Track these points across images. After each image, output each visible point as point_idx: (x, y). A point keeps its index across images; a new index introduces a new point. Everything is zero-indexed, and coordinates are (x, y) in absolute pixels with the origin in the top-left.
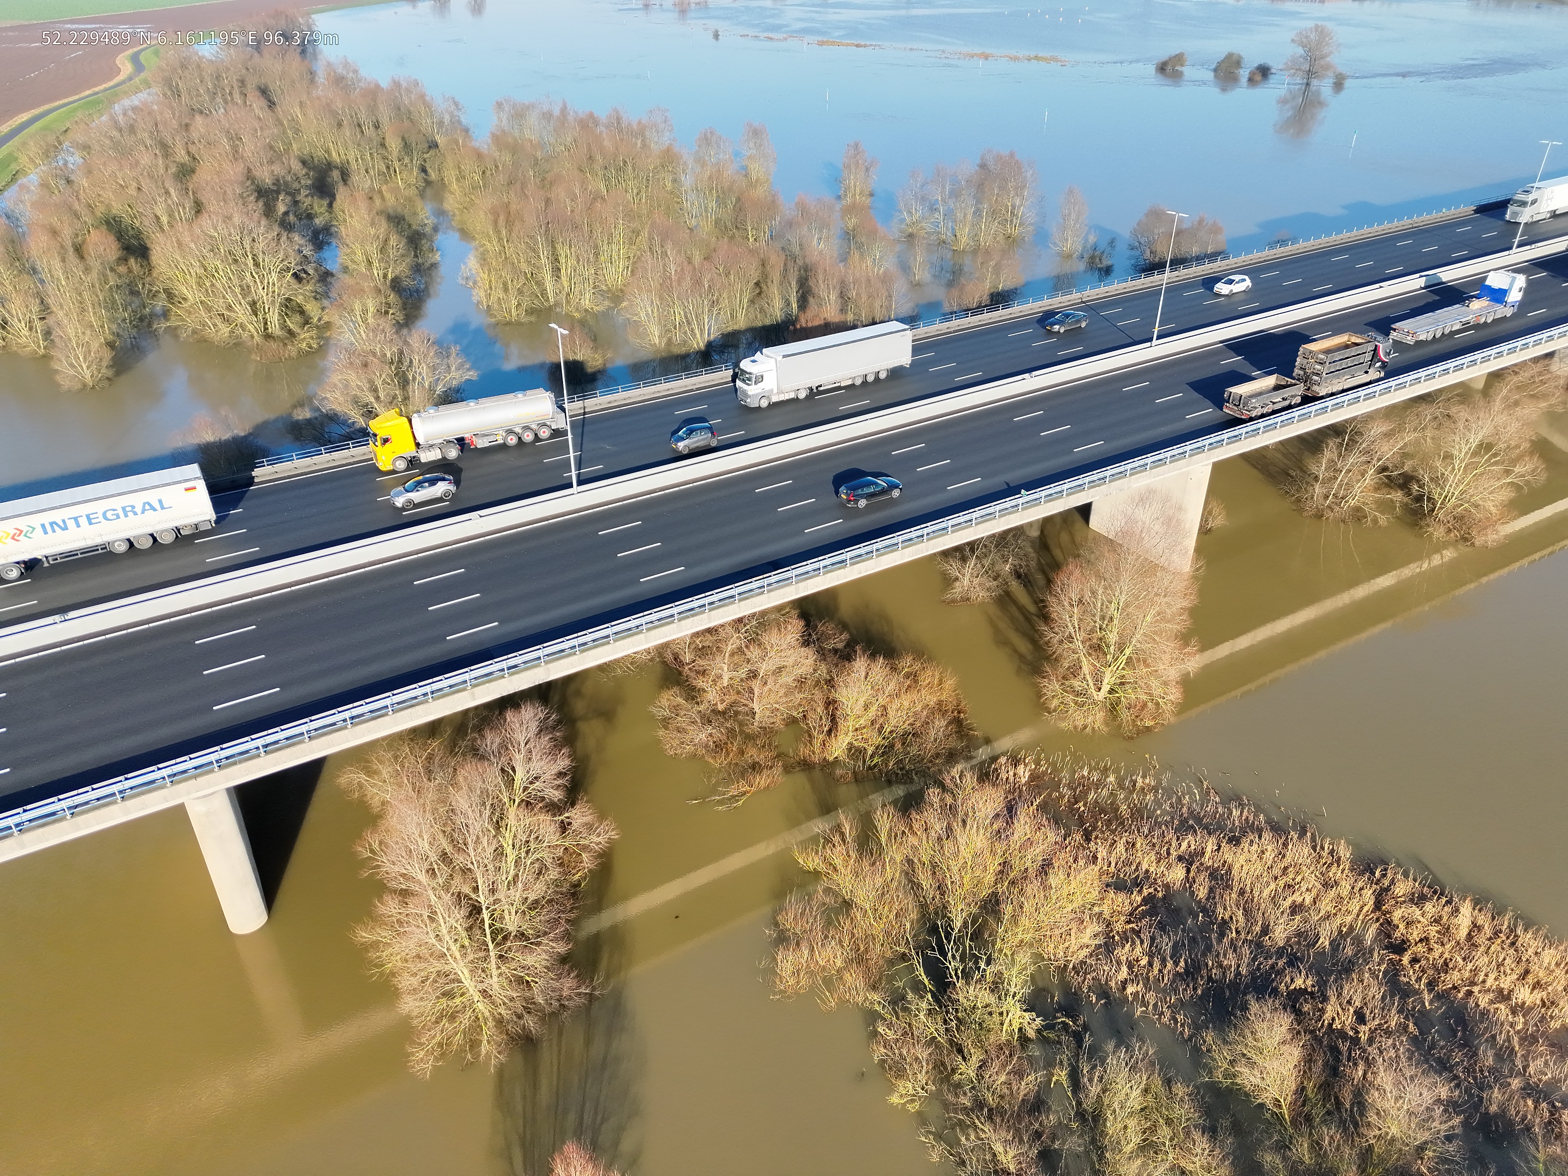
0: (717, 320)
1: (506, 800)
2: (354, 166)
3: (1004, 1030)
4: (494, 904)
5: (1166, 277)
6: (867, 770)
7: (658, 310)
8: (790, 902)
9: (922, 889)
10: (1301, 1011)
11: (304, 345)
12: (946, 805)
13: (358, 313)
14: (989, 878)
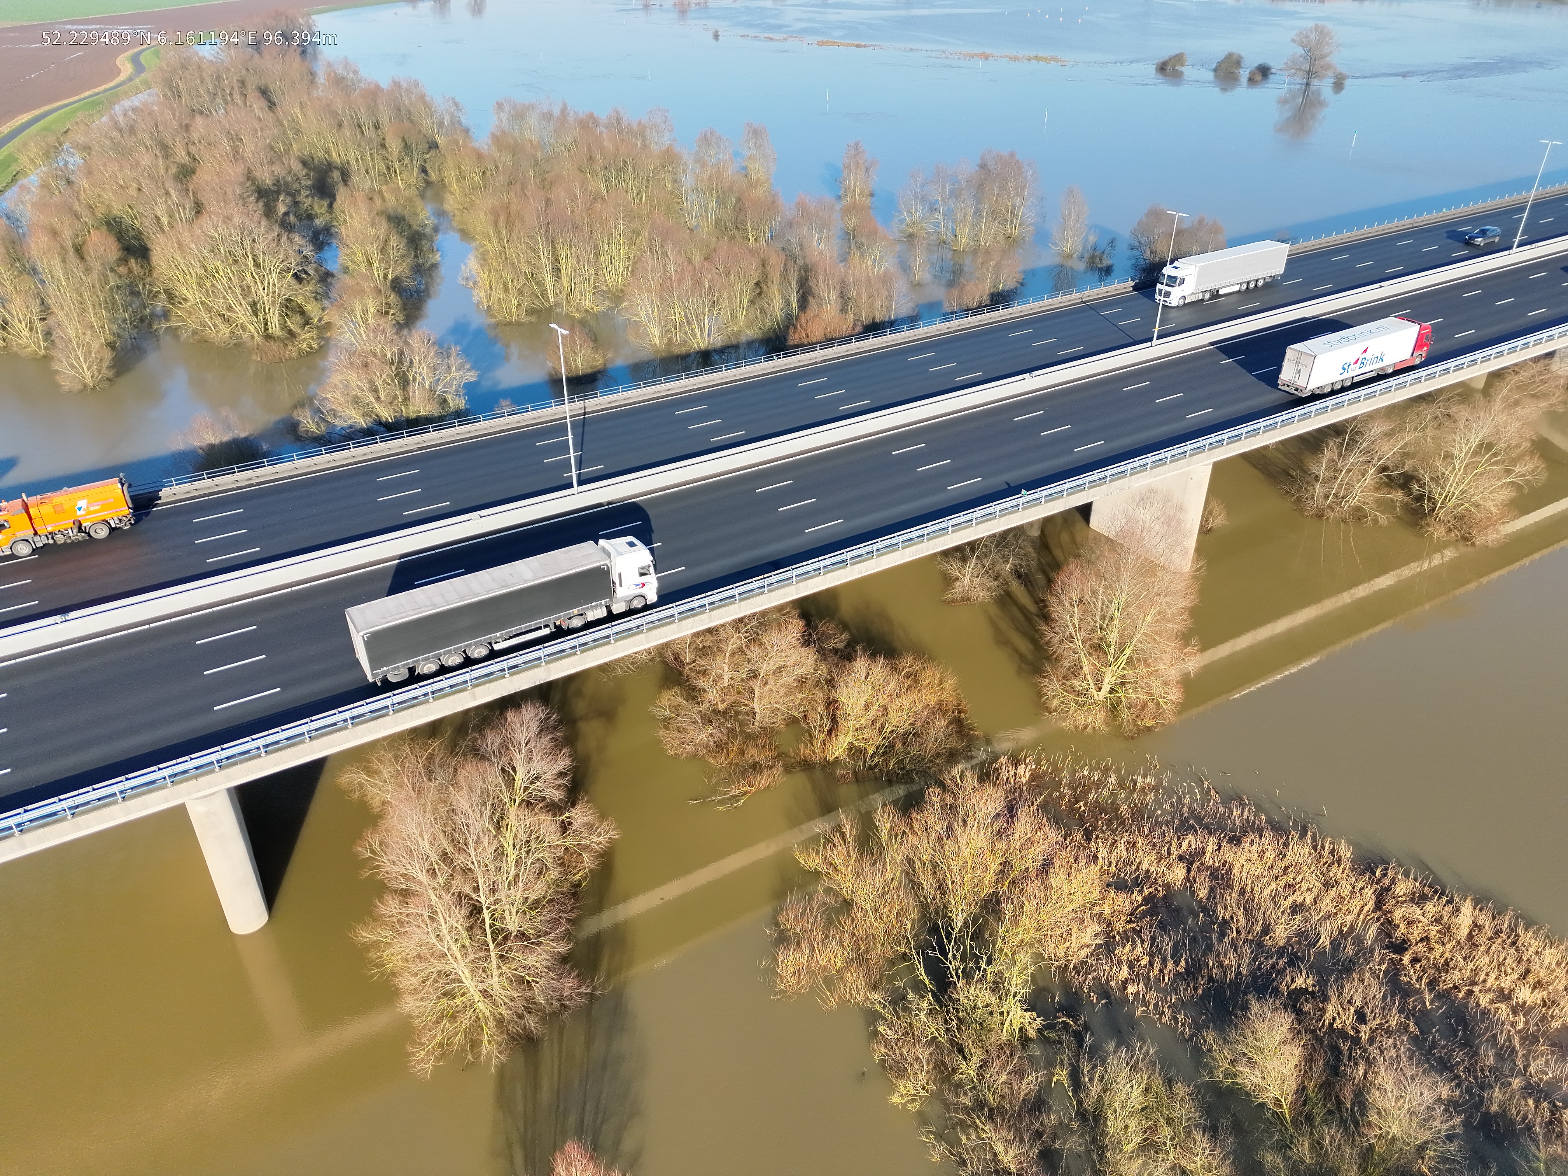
0: (717, 320)
1: (507, 800)
2: (354, 166)
3: (1005, 1030)
4: (495, 904)
6: (868, 770)
7: (658, 310)
8: (791, 901)
9: (923, 888)
10: (1301, 1010)
11: (304, 346)
12: (947, 805)
13: (358, 314)
14: (990, 877)
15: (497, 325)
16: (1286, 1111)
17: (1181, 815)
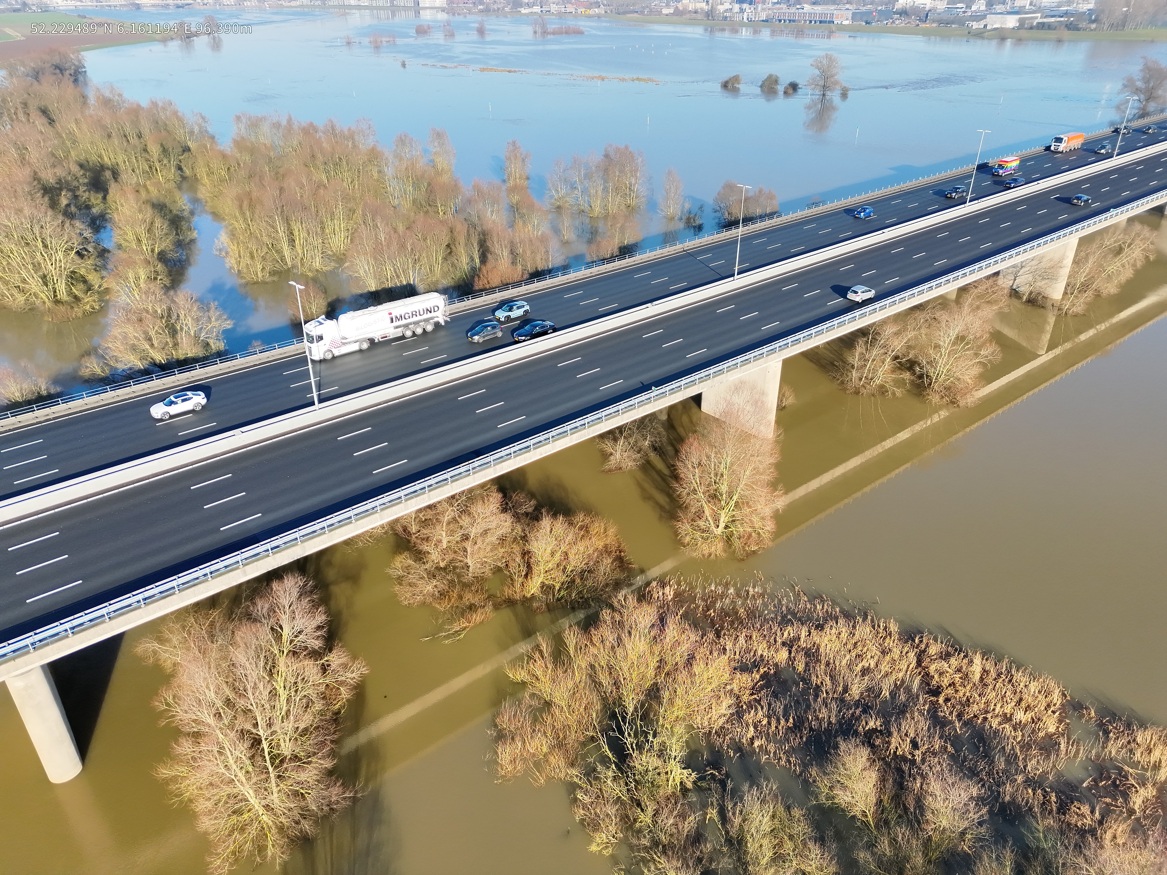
0: (419, 273)
1: (276, 652)
2: (122, 167)
3: (670, 785)
4: (272, 735)
5: (740, 231)
6: (556, 601)
7: (373, 268)
8: (505, 707)
9: (603, 686)
10: (874, 745)
11: (88, 307)
12: (616, 621)
13: (132, 280)
14: (651, 672)
15: (247, 284)
16: (870, 819)
17: (782, 613)
